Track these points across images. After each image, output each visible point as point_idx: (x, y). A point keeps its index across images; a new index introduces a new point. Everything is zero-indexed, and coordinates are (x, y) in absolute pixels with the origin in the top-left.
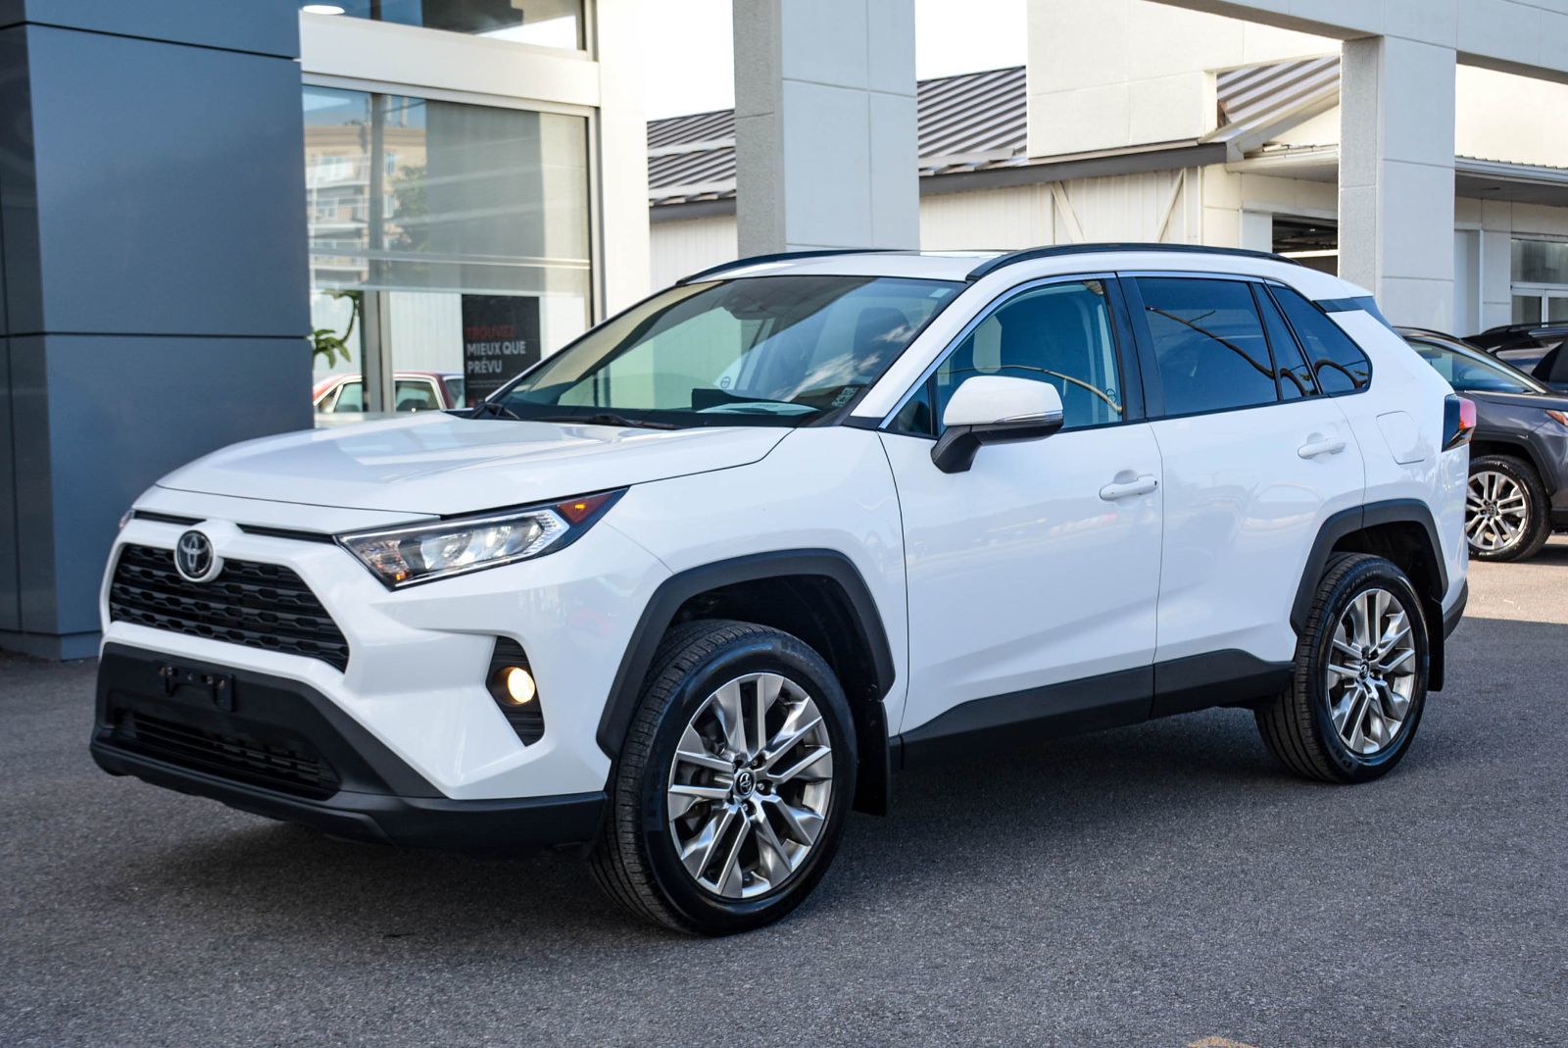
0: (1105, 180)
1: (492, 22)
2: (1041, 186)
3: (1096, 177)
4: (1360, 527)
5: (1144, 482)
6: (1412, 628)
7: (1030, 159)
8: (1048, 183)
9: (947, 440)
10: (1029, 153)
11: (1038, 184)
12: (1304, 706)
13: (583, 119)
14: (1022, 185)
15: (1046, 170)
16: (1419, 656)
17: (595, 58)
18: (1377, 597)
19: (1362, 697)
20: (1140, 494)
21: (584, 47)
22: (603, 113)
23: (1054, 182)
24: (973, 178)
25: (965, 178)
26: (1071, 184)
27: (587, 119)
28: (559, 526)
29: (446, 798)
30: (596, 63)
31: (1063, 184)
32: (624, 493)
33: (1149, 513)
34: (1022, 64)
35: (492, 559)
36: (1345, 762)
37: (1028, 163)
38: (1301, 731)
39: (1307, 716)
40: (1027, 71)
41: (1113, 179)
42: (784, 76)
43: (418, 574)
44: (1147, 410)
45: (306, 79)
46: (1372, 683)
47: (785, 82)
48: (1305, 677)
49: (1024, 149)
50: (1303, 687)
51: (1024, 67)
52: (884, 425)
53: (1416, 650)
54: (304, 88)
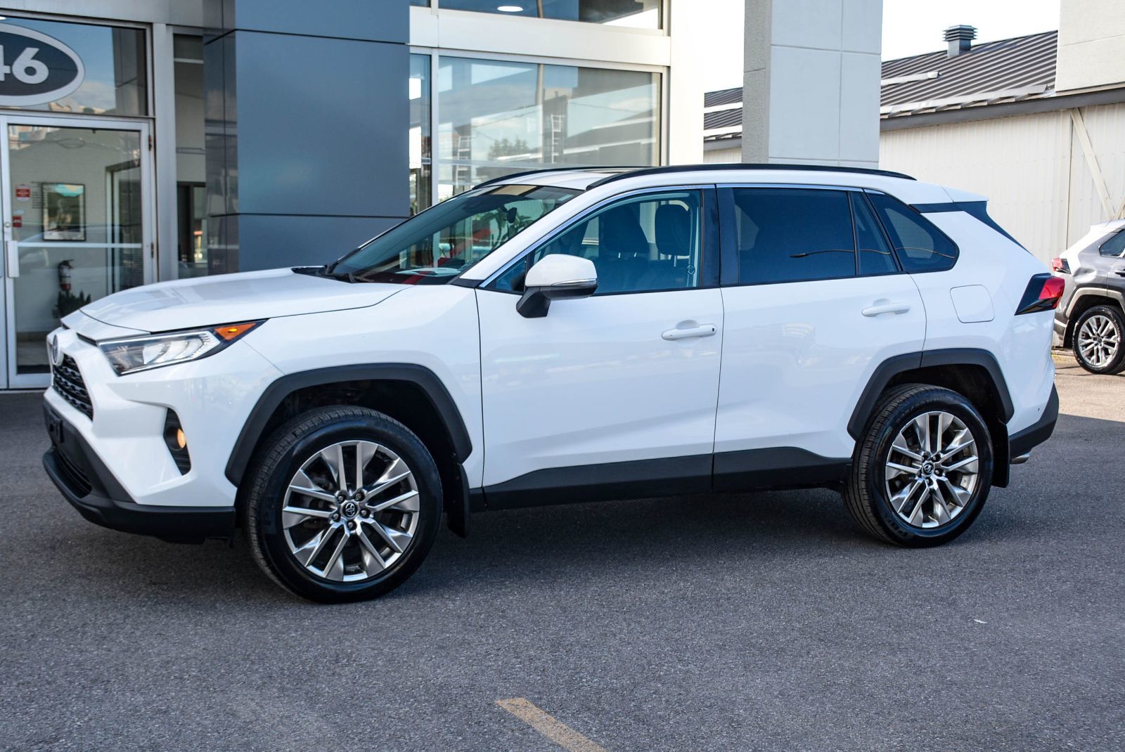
0: (1111, 106)
1: (611, 14)
2: (1064, 112)
3: (1105, 105)
4: (918, 367)
5: (706, 328)
6: (975, 440)
7: (1057, 92)
8: (1069, 109)
9: (528, 295)
10: (1056, 89)
11: (1061, 110)
12: (864, 490)
13: (659, 75)
14: (1051, 111)
15: (1067, 99)
16: (982, 462)
17: (669, 34)
18: (940, 417)
19: (922, 487)
20: (701, 336)
21: (661, 27)
22: (672, 69)
23: (1073, 108)
24: (1015, 107)
25: (1009, 107)
26: (1086, 110)
27: (661, 74)
28: (213, 342)
29: (135, 502)
30: (669, 37)
31: (1080, 110)
32: (263, 323)
33: (708, 351)
34: (1056, 29)
35: (174, 360)
36: (900, 532)
37: (1055, 95)
38: (865, 508)
39: (866, 497)
40: (1058, 34)
41: (1117, 106)
42: (772, 43)
43: (138, 365)
44: (721, 279)
45: (412, 50)
46: (934, 478)
47: (772, 47)
48: (865, 470)
49: (1053, 87)
50: (863, 477)
51: (1057, 31)
52: (483, 285)
53: (979, 456)
54: (411, 56)
